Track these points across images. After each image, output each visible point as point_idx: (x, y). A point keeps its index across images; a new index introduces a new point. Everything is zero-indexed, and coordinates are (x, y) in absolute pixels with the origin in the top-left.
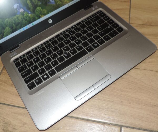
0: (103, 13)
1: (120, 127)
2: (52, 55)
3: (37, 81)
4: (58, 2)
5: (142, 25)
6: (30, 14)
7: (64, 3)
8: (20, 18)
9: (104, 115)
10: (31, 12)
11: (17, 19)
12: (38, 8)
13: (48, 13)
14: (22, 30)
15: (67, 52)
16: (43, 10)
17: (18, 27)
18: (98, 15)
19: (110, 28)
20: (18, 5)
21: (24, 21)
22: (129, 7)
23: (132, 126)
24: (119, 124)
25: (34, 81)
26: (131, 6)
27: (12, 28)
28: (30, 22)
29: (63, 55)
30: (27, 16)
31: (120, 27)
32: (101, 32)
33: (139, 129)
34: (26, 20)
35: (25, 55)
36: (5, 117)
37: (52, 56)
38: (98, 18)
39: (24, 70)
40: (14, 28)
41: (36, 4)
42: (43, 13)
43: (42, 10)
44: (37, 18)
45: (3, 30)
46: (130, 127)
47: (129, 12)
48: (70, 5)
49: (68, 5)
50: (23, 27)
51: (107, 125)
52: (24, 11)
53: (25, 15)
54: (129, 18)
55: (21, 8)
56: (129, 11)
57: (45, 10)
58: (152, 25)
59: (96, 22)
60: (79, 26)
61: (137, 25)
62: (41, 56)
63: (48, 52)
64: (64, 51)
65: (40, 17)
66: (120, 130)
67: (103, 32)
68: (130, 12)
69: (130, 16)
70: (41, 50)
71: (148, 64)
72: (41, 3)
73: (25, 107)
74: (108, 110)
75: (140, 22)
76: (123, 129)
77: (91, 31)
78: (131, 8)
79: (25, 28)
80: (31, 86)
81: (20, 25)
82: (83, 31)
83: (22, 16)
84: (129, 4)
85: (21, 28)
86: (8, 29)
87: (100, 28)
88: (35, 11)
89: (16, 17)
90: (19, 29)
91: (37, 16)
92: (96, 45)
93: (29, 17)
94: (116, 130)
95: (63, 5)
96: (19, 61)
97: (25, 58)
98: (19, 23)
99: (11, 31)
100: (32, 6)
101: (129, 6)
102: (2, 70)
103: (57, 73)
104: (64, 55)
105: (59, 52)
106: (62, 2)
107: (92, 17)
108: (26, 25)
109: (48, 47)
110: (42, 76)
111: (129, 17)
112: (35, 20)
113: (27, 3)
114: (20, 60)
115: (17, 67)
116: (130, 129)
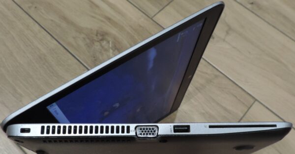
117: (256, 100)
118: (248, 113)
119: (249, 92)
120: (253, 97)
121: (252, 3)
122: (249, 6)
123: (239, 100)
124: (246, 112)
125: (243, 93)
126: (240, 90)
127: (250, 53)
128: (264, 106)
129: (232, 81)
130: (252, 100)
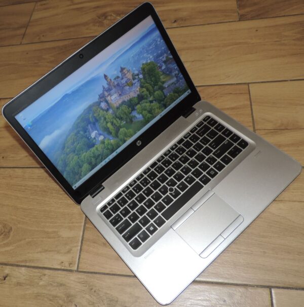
0: (212, 119)
1: (268, 289)
2: (153, 195)
3: (142, 236)
4: (146, 115)
5: (273, 130)
6: (112, 141)
7: (154, 115)
8: (100, 149)
9: (244, 275)
10: (113, 136)
11: (96, 151)
12: (121, 130)
13: (135, 133)
14: (103, 163)
15: (174, 188)
16: (129, 131)
17: (98, 160)
18: (205, 123)
19: (228, 143)
20: (96, 133)
21: (105, 151)
22: (249, 103)
23: (286, 286)
24: (267, 284)
25: (136, 236)
26: (252, 99)
27: (90, 163)
28: (113, 151)
29: (168, 194)
30: (108, 144)
31: (243, 141)
32: (216, 151)
33: (297, 289)
34: (108, 149)
35: (115, 199)
36: (108, 292)
37: (154, 197)
38: (207, 128)
39: (118, 222)
40: (93, 163)
41: (118, 125)
42: (128, 135)
43: (126, 131)
44: (121, 143)
45: (80, 169)
46: (283, 288)
47: (250, 111)
48: (163, 115)
49: (161, 115)
50: (105, 159)
51: (251, 288)
52: (105, 138)
53: (106, 142)
54: (252, 121)
55: (100, 134)
56: (250, 109)
57: (131, 130)
58: (289, 128)
59: (205, 135)
60: (181, 145)
61: (266, 131)
62: (138, 199)
63: (146, 192)
64: (169, 188)
65: (125, 141)
66: (269, 293)
67: (219, 151)
68: (252, 110)
69: (253, 117)
70: (135, 189)
71: (293, 192)
72: (125, 122)
73: (133, 275)
74: (247, 267)
75: (270, 126)
76: (273, 291)
77: (201, 151)
78: (253, 104)
79: (107, 160)
80: (136, 245)
81: (100, 158)
82: (189, 153)
83: (102, 146)
84: (248, 96)
85: (102, 162)
86: (86, 166)
87: (213, 145)
88: (119, 134)
89: (94, 148)
90: (99, 163)
91: (121, 140)
92: (212, 173)
93: (111, 144)
94: (264, 293)
95: (154, 117)
96: (108, 209)
97: (116, 204)
98: (99, 155)
99: (90, 167)
100: (113, 128)
101: (249, 100)
102: (85, 224)
103: (167, 222)
104: (170, 194)
105: (162, 190)
106: (152, 114)
107: (199, 129)
108: (107, 156)
109: (145, 184)
110: (146, 229)
111: (251, 118)
112: (118, 147)
113: (107, 126)
114: (109, 207)
115: (108, 218)
116: (283, 290)
117: (248, 84)
118: (252, 98)
119: (237, 83)
120: (245, 84)
121: (175, 21)
122: (175, 25)
123: (236, 94)
124: (250, 98)
125: (233, 86)
126: (228, 86)
127: (209, 55)
128: (259, 83)
129: (215, 85)
130: (246, 86)
